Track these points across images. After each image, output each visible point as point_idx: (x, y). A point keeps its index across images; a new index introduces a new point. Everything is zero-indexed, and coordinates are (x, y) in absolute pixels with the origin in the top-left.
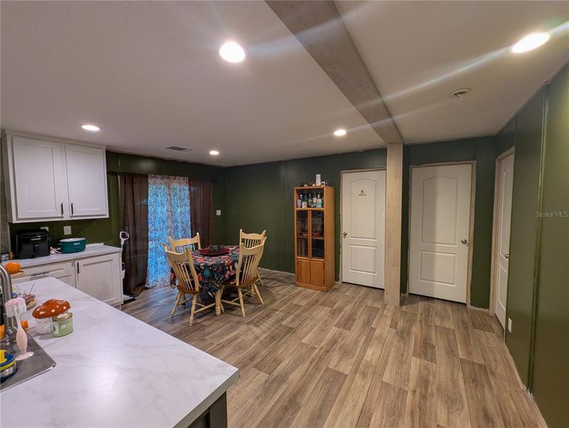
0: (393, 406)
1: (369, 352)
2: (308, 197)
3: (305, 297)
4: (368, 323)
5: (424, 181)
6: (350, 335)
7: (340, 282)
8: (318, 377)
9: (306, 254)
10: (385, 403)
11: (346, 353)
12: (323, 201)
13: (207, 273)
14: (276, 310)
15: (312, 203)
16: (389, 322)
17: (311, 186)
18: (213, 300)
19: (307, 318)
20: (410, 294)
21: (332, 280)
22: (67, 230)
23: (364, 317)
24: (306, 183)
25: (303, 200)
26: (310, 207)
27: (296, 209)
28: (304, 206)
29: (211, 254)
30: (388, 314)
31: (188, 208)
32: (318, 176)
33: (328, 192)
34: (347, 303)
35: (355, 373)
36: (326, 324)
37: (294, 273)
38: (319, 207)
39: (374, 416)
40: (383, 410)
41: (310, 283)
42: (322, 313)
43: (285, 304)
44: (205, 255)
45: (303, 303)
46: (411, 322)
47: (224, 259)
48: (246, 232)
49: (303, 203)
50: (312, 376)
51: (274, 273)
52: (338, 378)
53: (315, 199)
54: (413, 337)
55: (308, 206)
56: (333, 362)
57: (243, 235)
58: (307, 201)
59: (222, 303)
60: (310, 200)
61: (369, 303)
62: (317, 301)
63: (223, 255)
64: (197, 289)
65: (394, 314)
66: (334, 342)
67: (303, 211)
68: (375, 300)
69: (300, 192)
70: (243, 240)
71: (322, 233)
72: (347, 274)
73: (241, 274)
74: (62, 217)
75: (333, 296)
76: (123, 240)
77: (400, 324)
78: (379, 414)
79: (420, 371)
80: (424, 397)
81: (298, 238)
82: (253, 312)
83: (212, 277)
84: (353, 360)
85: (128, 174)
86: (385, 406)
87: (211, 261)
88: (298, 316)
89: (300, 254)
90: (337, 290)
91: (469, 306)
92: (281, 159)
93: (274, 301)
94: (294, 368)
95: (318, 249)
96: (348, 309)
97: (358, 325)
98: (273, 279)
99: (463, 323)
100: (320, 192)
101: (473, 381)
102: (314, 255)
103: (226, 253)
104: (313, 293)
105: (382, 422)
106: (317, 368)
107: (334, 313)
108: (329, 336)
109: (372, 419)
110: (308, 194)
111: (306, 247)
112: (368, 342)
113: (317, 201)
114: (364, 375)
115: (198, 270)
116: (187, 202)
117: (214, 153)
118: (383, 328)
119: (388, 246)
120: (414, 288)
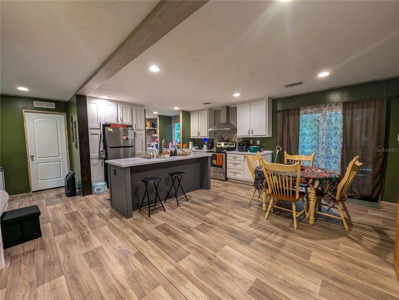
0: (138, 279)
10: (143, 274)
35: (177, 268)
39: (140, 264)
40: (139, 271)
52: (178, 257)
78: (139, 267)
84: (193, 273)
86: (141, 274)
105: (134, 266)
109: (139, 262)
114: (171, 273)
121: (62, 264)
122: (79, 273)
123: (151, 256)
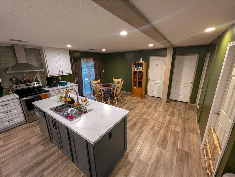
1: (155, 115)
2: (137, 66)
3: (135, 100)
4: (155, 107)
5: (180, 61)
6: (150, 111)
7: (147, 95)
8: (141, 120)
9: (136, 86)
11: (148, 115)
12: (143, 68)
13: (106, 92)
14: (127, 103)
15: (139, 68)
16: (162, 107)
17: (139, 62)
18: (107, 100)
19: (137, 106)
20: (170, 100)
21: (144, 95)
22: (60, 78)
23: (154, 106)
24: (137, 61)
25: (135, 67)
26: (138, 70)
27: (133, 71)
28: (136, 70)
29: (105, 86)
30: (162, 105)
31: (94, 70)
32: (141, 59)
33: (145, 65)
34: (149, 102)
35: (151, 119)
36: (142, 107)
37: (131, 92)
38: (141, 70)
41: (137, 95)
42: (141, 104)
43: (129, 102)
44: (103, 87)
45: (135, 102)
46: (169, 107)
47: (110, 88)
48: (115, 78)
49: (135, 68)
50: (139, 120)
51: (123, 92)
52: (146, 120)
53: (140, 67)
54: (169, 111)
55: (137, 70)
56: (145, 116)
57: (114, 79)
58: (137, 68)
59: (110, 101)
60: (138, 68)
61: (156, 102)
62: (139, 101)
63: (109, 86)
64: (103, 97)
65: (164, 105)
66: (145, 112)
67: (135, 71)
68: (158, 101)
69: (134, 64)
70: (114, 81)
71: (142, 79)
72: (149, 93)
73: (116, 93)
74: (60, 75)
75: (144, 100)
76: (76, 81)
77: (165, 108)
79: (158, 154)
80: (156, 168)
81: (133, 81)
82: (120, 104)
83: (107, 93)
84: (151, 116)
85: (75, 58)
87: (107, 88)
88: (133, 105)
89: (134, 86)
90: (146, 98)
91: (189, 103)
92: (127, 51)
93: (125, 101)
94: (134, 118)
95: (140, 84)
96: (149, 104)
97: (152, 108)
98: (124, 94)
99: (186, 108)
100: (142, 65)
101: (180, 161)
102: (138, 87)
103: (110, 86)
104: (138, 99)
106: (140, 118)
107: (145, 105)
108: (143, 111)
110: (137, 65)
111: (136, 84)
112: (155, 112)
113: (140, 68)
114: (153, 120)
115: (103, 91)
116: (94, 67)
117: (104, 50)
118: (160, 109)
119: (164, 84)
120: (172, 97)
121: (176, 154)
122: (173, 143)
123: (150, 126)
